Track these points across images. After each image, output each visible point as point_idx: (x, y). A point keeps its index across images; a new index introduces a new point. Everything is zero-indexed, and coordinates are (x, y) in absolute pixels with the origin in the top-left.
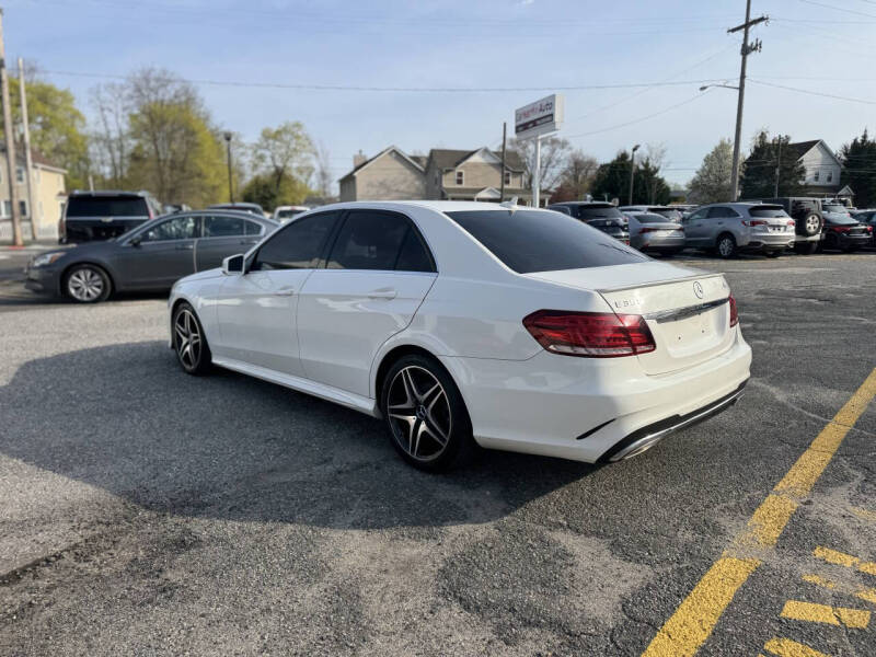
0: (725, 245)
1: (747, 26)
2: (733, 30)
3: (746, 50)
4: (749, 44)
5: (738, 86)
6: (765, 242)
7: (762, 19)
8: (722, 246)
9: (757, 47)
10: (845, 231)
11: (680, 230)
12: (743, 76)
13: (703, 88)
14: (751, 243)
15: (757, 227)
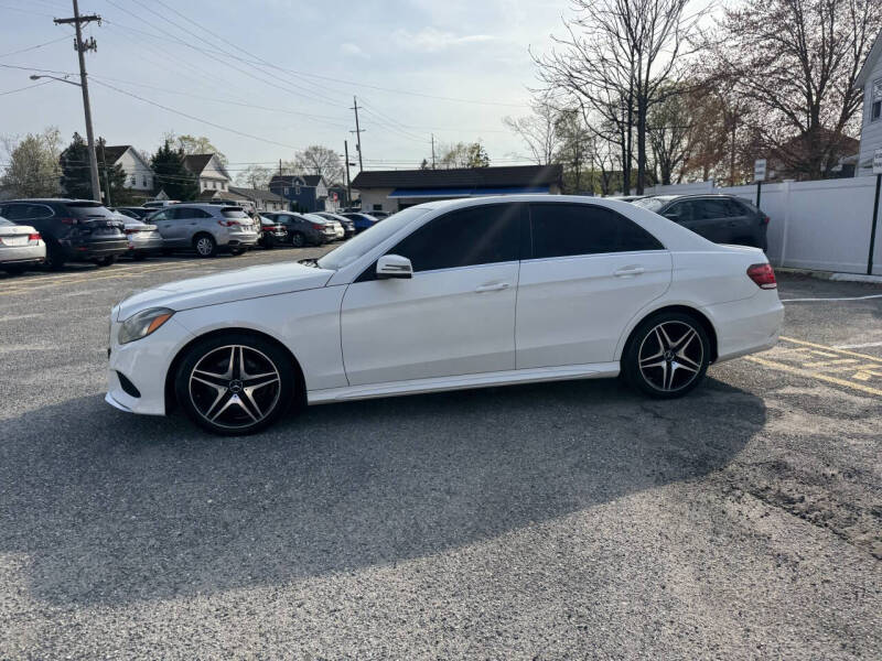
0: (203, 244)
1: (78, 20)
2: (61, 21)
3: (81, 47)
4: (84, 40)
5: (80, 82)
6: (242, 241)
7: (94, 18)
8: (199, 246)
9: (93, 46)
10: (271, 230)
11: (156, 231)
12: (83, 74)
13: (34, 78)
14: (231, 242)
15: (231, 227)
